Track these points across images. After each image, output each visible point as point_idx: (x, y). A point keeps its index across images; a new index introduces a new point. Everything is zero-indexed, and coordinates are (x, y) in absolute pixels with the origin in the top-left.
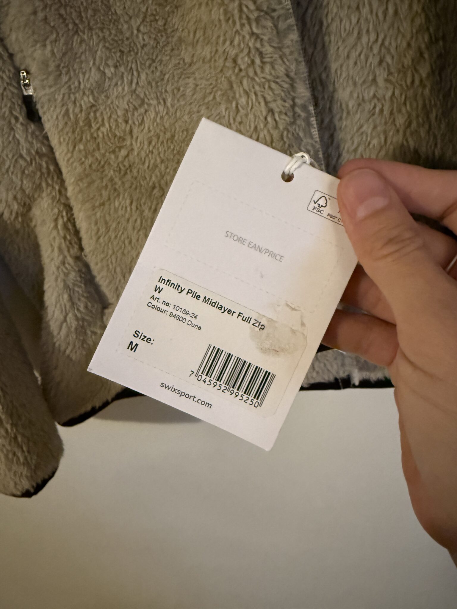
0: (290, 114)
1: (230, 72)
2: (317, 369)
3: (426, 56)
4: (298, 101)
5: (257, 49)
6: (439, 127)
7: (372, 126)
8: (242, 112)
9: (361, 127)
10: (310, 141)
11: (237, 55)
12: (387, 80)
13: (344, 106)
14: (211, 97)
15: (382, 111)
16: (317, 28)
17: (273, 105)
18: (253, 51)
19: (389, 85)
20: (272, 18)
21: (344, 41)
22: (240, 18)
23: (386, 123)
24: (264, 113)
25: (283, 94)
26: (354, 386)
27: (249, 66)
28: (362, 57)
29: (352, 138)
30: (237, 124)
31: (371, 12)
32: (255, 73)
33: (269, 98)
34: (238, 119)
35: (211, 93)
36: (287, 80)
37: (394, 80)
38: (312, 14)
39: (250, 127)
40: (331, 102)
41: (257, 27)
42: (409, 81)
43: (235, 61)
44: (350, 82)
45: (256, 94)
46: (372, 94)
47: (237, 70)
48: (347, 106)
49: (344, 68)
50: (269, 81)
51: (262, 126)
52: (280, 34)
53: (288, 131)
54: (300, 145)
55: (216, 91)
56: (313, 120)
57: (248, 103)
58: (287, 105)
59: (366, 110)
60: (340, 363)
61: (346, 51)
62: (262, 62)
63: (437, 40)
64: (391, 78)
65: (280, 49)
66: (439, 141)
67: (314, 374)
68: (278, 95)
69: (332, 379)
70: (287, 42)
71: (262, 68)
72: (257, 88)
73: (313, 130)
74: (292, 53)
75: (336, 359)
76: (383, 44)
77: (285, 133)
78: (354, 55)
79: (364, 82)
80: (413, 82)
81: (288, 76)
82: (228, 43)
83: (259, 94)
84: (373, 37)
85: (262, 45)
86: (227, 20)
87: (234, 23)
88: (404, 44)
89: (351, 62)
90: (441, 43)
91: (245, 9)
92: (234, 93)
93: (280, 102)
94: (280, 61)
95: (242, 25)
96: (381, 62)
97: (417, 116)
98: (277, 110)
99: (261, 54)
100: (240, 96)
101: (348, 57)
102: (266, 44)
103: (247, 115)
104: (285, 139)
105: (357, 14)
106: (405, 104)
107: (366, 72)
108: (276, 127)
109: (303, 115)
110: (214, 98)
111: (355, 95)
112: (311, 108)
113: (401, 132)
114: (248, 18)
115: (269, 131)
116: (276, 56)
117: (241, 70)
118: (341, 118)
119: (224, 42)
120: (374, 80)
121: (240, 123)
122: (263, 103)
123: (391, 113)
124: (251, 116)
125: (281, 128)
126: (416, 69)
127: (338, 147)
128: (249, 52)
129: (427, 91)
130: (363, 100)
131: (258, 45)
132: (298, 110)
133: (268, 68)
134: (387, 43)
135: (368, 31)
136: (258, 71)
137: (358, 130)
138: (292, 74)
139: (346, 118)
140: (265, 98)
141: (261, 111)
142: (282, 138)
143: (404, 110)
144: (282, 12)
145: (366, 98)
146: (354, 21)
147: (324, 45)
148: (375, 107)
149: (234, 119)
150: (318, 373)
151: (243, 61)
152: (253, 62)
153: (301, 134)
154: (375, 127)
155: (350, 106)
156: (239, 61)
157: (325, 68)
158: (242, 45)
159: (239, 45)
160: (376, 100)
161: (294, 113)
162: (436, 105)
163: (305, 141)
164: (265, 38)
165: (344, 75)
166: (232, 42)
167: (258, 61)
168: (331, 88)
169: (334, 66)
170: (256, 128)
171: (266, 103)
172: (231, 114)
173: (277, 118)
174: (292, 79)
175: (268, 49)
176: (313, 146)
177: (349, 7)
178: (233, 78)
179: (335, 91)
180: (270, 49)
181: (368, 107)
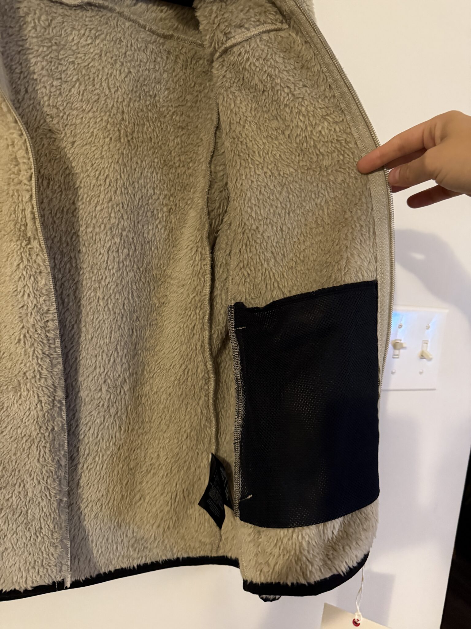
0: (51, 404)
1: (21, 378)
2: (41, 573)
3: (127, 381)
4: (57, 398)
5: (39, 371)
6: (132, 415)
7: (97, 412)
8: (23, 399)
9: (92, 412)
10: (60, 419)
11: (27, 371)
12: (107, 391)
13: (83, 400)
14: (6, 387)
15: (103, 405)
16: (73, 360)
17: (42, 399)
18: (36, 371)
19: (108, 393)
20: (50, 358)
21: (87, 369)
22: (33, 355)
23: (105, 411)
24: (36, 402)
25: (49, 394)
26: (67, 588)
27: (33, 377)
28: (96, 378)
29: (86, 417)
30: (18, 404)
31: (102, 359)
32: (36, 382)
33: (40, 395)
34: (20, 402)
35: (6, 385)
36: (53, 387)
37: (111, 391)
38: (72, 353)
39: (26, 407)
40: (76, 398)
41: (41, 362)
42: (118, 392)
43: (25, 373)
44: (88, 388)
45: (33, 392)
46: (99, 396)
47: (25, 378)
48: (85, 400)
49: (86, 381)
50: (42, 386)
51: (33, 408)
52: (53, 366)
53: (49, 413)
54: (54, 420)
55: (9, 385)
56: (64, 408)
57: (27, 395)
58: (50, 399)
59: (95, 404)
60: (58, 569)
61: (88, 374)
62: (40, 377)
63: (133, 374)
64: (109, 390)
65: (51, 372)
66: (131, 422)
67: (38, 578)
68: (46, 394)
69: (50, 582)
70: (55, 369)
71: (40, 380)
72: (35, 389)
73: (63, 413)
74: (57, 374)
75: (56, 566)
76: (107, 373)
77: (46, 414)
78: (91, 376)
79: (95, 390)
80: (120, 392)
81: (53, 385)
82: (23, 364)
83: (36, 392)
84: (102, 369)
85: (42, 369)
86: (25, 355)
87: (29, 357)
88: (117, 375)
89: (90, 380)
90: (135, 375)
91: (36, 352)
92: (21, 388)
93: (46, 397)
94: (50, 378)
95: (33, 359)
96: (105, 381)
97: (121, 409)
98: (44, 402)
99: (41, 374)
100: (24, 391)
101: (88, 376)
102: (44, 369)
103: (25, 401)
104: (46, 417)
105: (95, 359)
106: (116, 402)
107: (97, 385)
108: (42, 410)
109: (59, 405)
110: (7, 388)
111: (90, 395)
112: (64, 402)
113: (112, 416)
114: (37, 357)
115: (37, 411)
116: (49, 375)
117: (27, 378)
118: (81, 406)
119: (21, 363)
120: (101, 390)
121: (20, 405)
122: (36, 397)
123: (108, 406)
124: (28, 403)
125: (45, 411)
126: (122, 387)
127: (77, 421)
128: (34, 371)
129: (127, 397)
130: (94, 398)
131: (40, 369)
132: (56, 402)
133: (43, 380)
134: (109, 374)
135: (100, 367)
136: (37, 381)
137: (89, 413)
138: (56, 385)
139: (84, 406)
140: (38, 395)
141: (35, 401)
142: (44, 416)
143: (115, 406)
144: (56, 356)
145: (96, 397)
146: (93, 362)
147: (76, 369)
148: (100, 402)
149: (17, 402)
150: (41, 576)
151: (30, 375)
152: (35, 376)
153: (56, 415)
154: (99, 413)
155: (87, 400)
156: (27, 374)
157: (76, 379)
158: (31, 368)
159: (29, 367)
160: (100, 399)
161: (54, 404)
162: (131, 404)
163: (57, 419)
164: (44, 367)
165: (85, 384)
166: (25, 365)
167: (38, 377)
168: (77, 390)
169: (80, 379)
170: (30, 408)
171: (38, 397)
172: (16, 399)
173: (43, 405)
174: (55, 387)
175: (45, 372)
176: (62, 422)
177: (92, 355)
178: (22, 381)
179: (79, 392)
180: (46, 372)
181: (96, 402)
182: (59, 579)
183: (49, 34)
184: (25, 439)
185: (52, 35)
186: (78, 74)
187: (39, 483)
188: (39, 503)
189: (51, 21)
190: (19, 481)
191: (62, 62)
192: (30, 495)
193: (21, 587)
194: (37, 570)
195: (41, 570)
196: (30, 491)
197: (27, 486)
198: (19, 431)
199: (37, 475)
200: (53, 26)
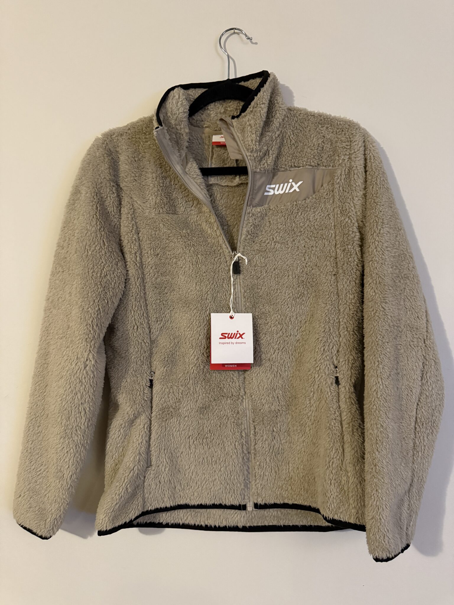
4: (241, 394)
10: (242, 407)
25: (236, 391)
56: (244, 401)
67: (231, 500)
69: (238, 504)
70: (241, 377)
73: (243, 404)
74: (242, 380)
81: (239, 386)
93: (235, 393)
94: (238, 382)
109: (241, 398)
112: (244, 397)
132: (240, 396)
138: (241, 386)
140: (231, 391)
150: (233, 499)
176: (243, 409)
180: (236, 379)
182: (243, 503)
183: (221, 203)
184: (224, 417)
185: (223, 203)
186: (237, 220)
187: (231, 444)
188: (231, 456)
189: (223, 196)
190: (221, 442)
191: (228, 216)
192: (227, 450)
193: (223, 502)
194: (231, 495)
195: (233, 495)
196: (226, 448)
197: (225, 445)
198: (222, 413)
199: (230, 439)
200: (223, 198)
